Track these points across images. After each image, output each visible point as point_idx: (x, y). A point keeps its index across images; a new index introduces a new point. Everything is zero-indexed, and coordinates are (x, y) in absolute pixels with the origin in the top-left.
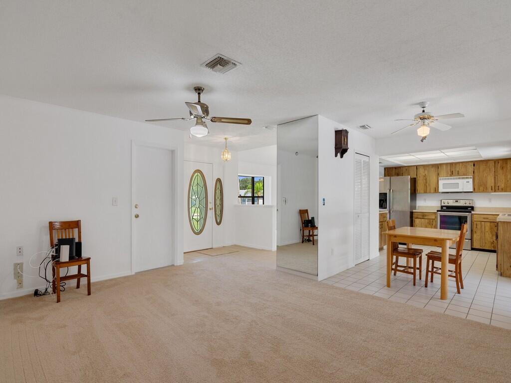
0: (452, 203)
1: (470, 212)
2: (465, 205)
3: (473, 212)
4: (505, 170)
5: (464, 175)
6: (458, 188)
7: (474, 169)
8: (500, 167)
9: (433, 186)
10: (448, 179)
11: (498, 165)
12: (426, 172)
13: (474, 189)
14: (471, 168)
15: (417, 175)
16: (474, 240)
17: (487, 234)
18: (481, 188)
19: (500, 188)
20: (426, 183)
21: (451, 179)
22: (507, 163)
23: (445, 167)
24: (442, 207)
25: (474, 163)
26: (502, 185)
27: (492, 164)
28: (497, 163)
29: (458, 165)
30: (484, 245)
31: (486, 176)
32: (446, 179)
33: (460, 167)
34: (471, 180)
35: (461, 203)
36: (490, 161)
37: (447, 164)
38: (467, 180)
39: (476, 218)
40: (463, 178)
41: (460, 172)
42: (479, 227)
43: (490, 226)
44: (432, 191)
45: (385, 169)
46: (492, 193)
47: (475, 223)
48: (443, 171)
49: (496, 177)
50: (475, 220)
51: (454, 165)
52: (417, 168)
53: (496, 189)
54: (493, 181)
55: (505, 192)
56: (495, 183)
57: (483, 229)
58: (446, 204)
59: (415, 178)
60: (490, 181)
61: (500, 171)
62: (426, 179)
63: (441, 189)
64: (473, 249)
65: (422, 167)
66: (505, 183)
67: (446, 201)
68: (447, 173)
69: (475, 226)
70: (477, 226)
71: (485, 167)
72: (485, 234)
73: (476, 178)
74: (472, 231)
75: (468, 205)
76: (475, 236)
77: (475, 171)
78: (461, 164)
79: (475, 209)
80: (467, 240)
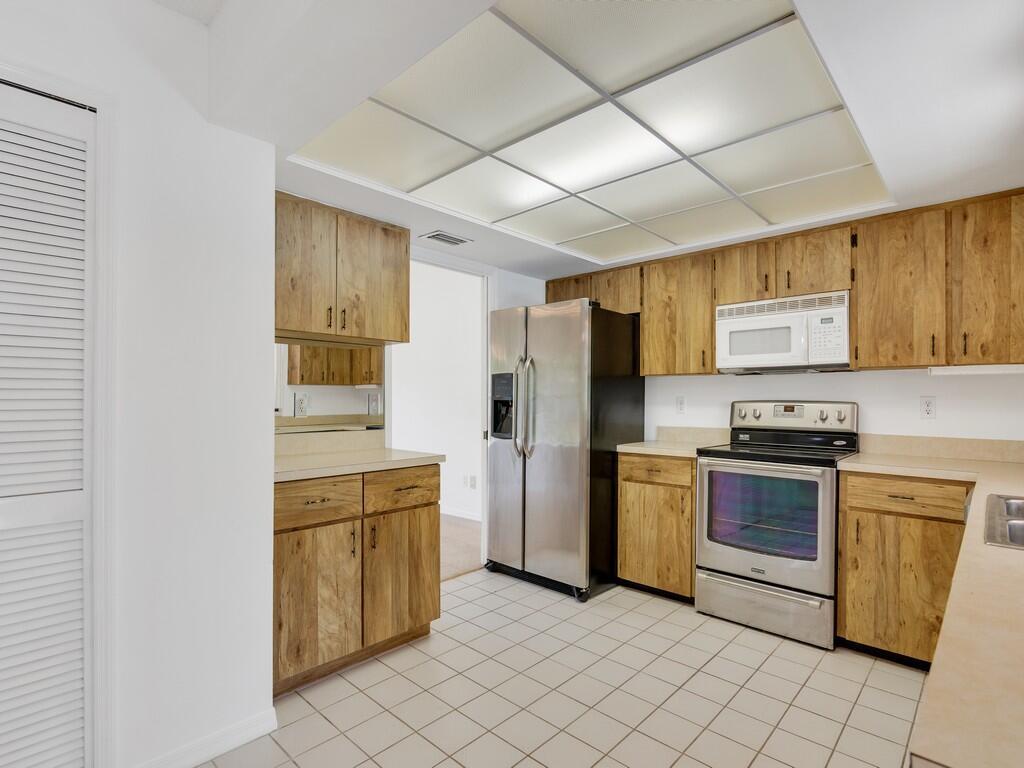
0: (771, 418)
1: (831, 463)
2: (820, 426)
3: (843, 464)
4: (996, 248)
5: (813, 288)
6: (789, 349)
7: (853, 260)
8: (975, 235)
9: (695, 346)
10: (750, 311)
11: (963, 229)
12: (673, 287)
13: (855, 352)
14: (839, 256)
15: (642, 304)
16: (848, 597)
17: (908, 580)
18: (887, 349)
19: (972, 342)
20: (673, 331)
21: (761, 310)
22: (1006, 217)
23: (737, 257)
24: (736, 431)
25: (855, 232)
26: (984, 330)
27: (934, 226)
28: (956, 220)
29: (787, 247)
30: (891, 631)
31: (906, 291)
32: (740, 312)
33: (798, 254)
34: (840, 313)
35: (807, 419)
36: (925, 214)
37: (745, 246)
38: (826, 312)
39: (856, 495)
40: (809, 304)
41: (796, 276)
42: (870, 536)
43: (924, 537)
44: (694, 366)
45: (547, 283)
46: (937, 371)
47: (852, 517)
48: (734, 276)
49: (955, 290)
50: (854, 503)
51: (772, 246)
52: (642, 275)
53: (953, 348)
54: (940, 308)
55: (998, 361)
56: (949, 320)
57: (891, 551)
58: (751, 422)
59: (638, 315)
60: (927, 312)
61: (974, 261)
62: (672, 319)
63: (724, 359)
64: (841, 643)
65: (659, 267)
66: (998, 317)
67: (748, 409)
68: (748, 284)
69: (851, 534)
70: (864, 534)
71: (902, 243)
72: (897, 576)
73: (864, 300)
74: (837, 554)
75: (832, 425)
76: (852, 583)
77: (860, 268)
78: (799, 241)
79: (862, 444)
80: (815, 602)
